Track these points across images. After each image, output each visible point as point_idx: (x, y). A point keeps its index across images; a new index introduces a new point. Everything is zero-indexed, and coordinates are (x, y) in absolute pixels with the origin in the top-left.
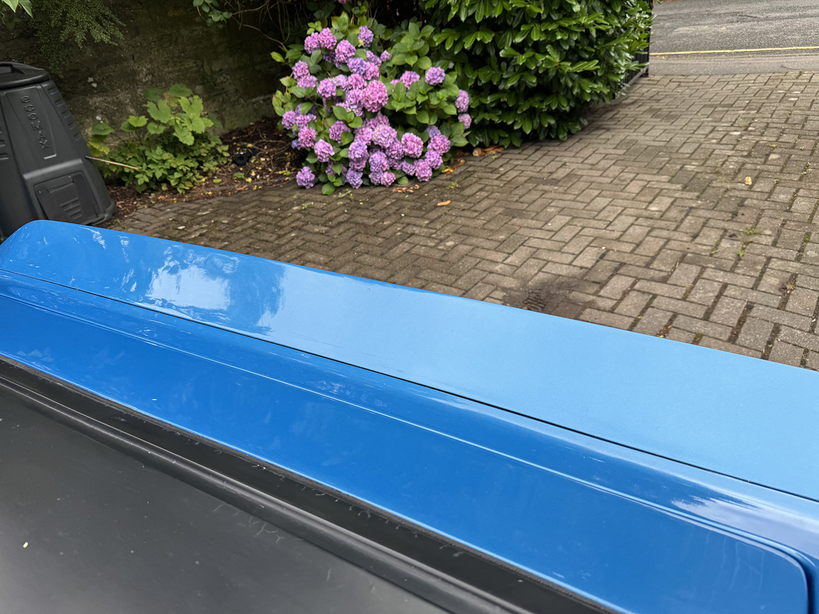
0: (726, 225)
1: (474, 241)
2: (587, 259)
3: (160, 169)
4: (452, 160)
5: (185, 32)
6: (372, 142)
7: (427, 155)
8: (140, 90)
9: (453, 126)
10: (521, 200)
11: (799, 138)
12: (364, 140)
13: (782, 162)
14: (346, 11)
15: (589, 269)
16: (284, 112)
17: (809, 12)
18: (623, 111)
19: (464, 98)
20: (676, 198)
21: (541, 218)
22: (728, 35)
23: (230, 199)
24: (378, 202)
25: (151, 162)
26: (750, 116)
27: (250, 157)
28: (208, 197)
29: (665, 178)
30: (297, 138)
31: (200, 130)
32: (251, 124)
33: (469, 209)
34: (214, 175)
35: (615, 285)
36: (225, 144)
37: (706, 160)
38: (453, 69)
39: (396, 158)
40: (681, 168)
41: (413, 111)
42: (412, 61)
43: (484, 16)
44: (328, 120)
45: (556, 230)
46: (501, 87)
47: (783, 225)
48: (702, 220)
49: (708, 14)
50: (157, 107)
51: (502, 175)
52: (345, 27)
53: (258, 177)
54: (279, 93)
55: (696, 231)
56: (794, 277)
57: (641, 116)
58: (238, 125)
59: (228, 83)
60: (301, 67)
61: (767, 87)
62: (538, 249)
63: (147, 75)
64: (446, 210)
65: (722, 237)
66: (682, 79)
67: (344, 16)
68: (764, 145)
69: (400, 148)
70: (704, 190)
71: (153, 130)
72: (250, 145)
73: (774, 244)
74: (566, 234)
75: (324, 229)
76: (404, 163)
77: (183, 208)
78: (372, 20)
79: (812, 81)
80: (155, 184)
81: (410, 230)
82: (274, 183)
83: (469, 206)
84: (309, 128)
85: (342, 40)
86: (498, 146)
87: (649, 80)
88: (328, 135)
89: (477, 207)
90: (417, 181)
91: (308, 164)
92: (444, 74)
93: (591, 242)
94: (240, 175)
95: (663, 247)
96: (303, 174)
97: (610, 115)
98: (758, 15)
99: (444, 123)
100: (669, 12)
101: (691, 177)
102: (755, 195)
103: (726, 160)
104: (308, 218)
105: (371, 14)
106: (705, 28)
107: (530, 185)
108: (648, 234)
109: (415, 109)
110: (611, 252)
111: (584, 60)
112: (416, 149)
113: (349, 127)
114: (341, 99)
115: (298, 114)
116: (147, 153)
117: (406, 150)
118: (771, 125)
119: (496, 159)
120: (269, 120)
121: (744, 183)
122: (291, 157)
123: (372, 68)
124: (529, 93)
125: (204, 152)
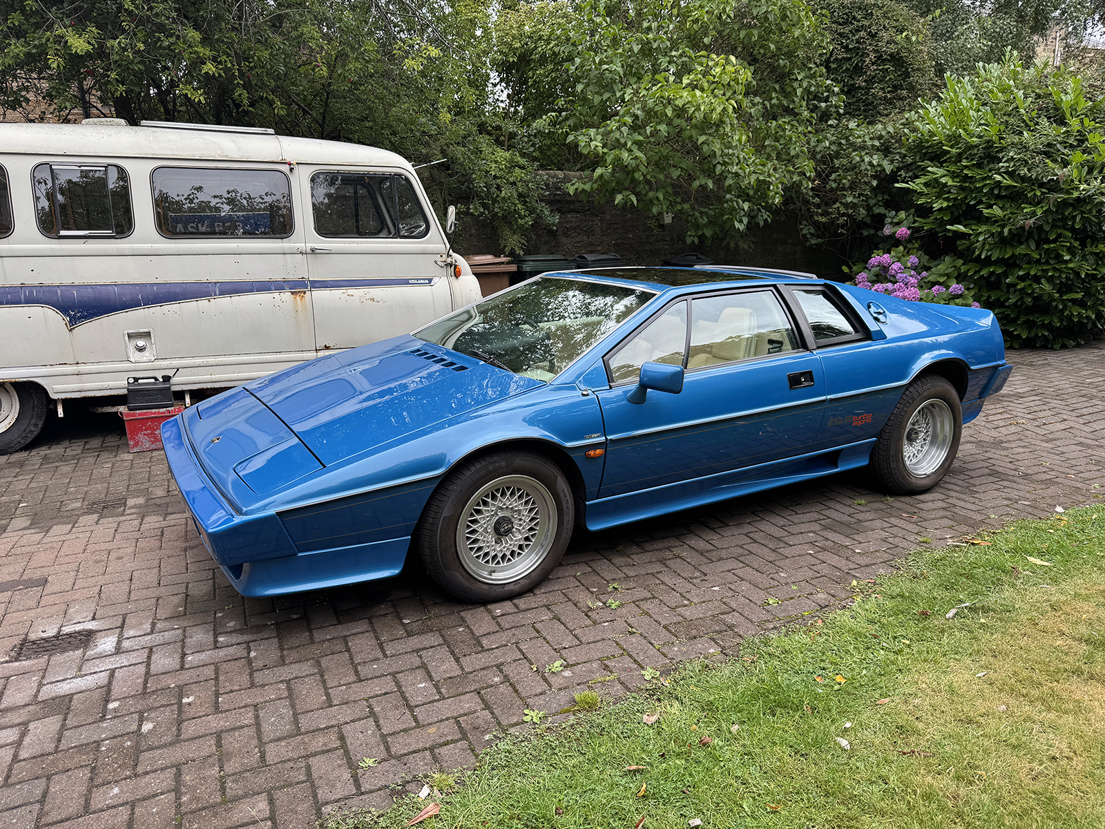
14: (903, 246)
38: (972, 288)
42: (942, 280)
60: (861, 277)
67: (901, 248)
78: (920, 252)
85: (896, 262)
92: (963, 290)
105: (921, 248)
123: (913, 281)
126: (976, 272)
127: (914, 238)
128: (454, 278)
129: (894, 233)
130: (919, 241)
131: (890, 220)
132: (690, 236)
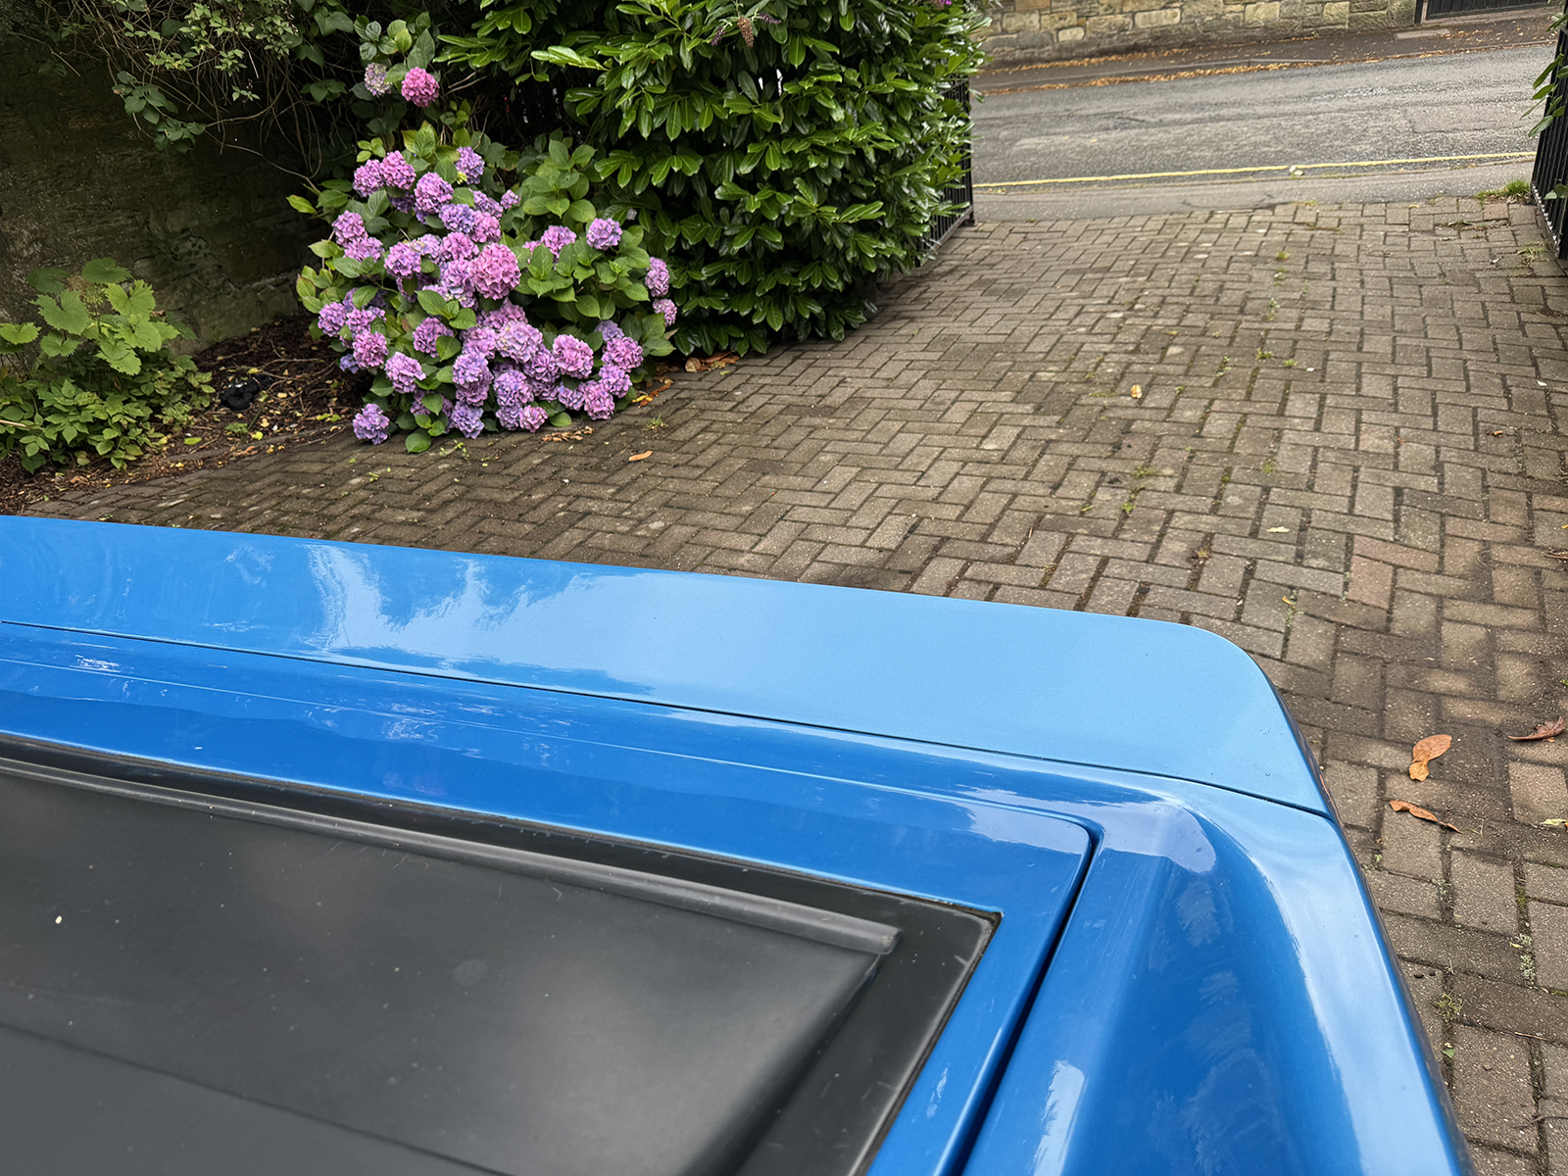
0: (1104, 465)
1: (699, 518)
2: (889, 536)
3: (72, 424)
4: (649, 381)
5: (105, 159)
6: (497, 353)
7: (602, 373)
8: (17, 273)
9: (644, 320)
10: (776, 444)
11: (1211, 318)
12: (481, 350)
13: (1186, 359)
14: (430, 121)
15: (893, 553)
16: (322, 306)
17: (1224, 112)
18: (936, 286)
19: (659, 273)
20: (1025, 427)
21: (811, 473)
22: (1101, 151)
23: (223, 473)
24: (519, 460)
25: (52, 411)
26: (1136, 286)
27: (256, 393)
28: (177, 473)
29: (1006, 395)
30: (351, 351)
31: (153, 345)
32: (254, 329)
33: (686, 464)
34: (186, 430)
35: (934, 573)
36: (203, 370)
37: (1071, 361)
38: (636, 222)
39: (545, 380)
40: (1032, 377)
41: (571, 297)
42: (559, 208)
43: (683, 130)
44: (409, 316)
45: (837, 491)
46: (723, 251)
47: (1191, 458)
48: (1067, 460)
49: (1069, 116)
50: (59, 304)
51: (739, 403)
52: (431, 150)
53: (275, 428)
54: (309, 271)
55: (1057, 479)
56: (1209, 538)
57: (966, 293)
58: (225, 332)
59: (201, 255)
60: (348, 222)
61: (1161, 237)
62: (809, 524)
63: (30, 244)
64: (644, 467)
65: (1098, 484)
66: (1029, 227)
67: (427, 130)
68: (1159, 333)
69: (551, 362)
70: (1068, 411)
71: (51, 348)
72: (254, 370)
73: (1178, 489)
74: (853, 497)
75: (416, 515)
76: (561, 389)
77: (127, 496)
78: (479, 135)
79: (1229, 226)
80: (61, 454)
81: (581, 506)
82: (307, 438)
83: (684, 458)
84: (372, 333)
85: (425, 172)
86: (729, 353)
87: (976, 231)
88: (411, 343)
89: (700, 460)
90: (589, 420)
91: (374, 398)
92: (620, 231)
93: (893, 508)
94: (240, 427)
95: (1007, 507)
96: (367, 417)
97: (914, 293)
98: (1147, 118)
99: (628, 315)
100: (1006, 113)
101: (1046, 391)
102: (1147, 414)
103: (1102, 361)
104: (382, 498)
105: (476, 124)
106: (1066, 140)
107: (789, 419)
108: (982, 488)
109: (572, 292)
110: (926, 521)
111: (859, 201)
112: (580, 363)
113: (451, 328)
114: (431, 279)
115: (348, 309)
116: (42, 394)
117: (563, 366)
118: (1169, 300)
119: (726, 376)
120: (289, 322)
121: (1130, 395)
122: (338, 388)
123: (487, 221)
124: (774, 261)
125: (161, 388)
127: (451, 97)
129: (396, 88)
130: (465, 103)
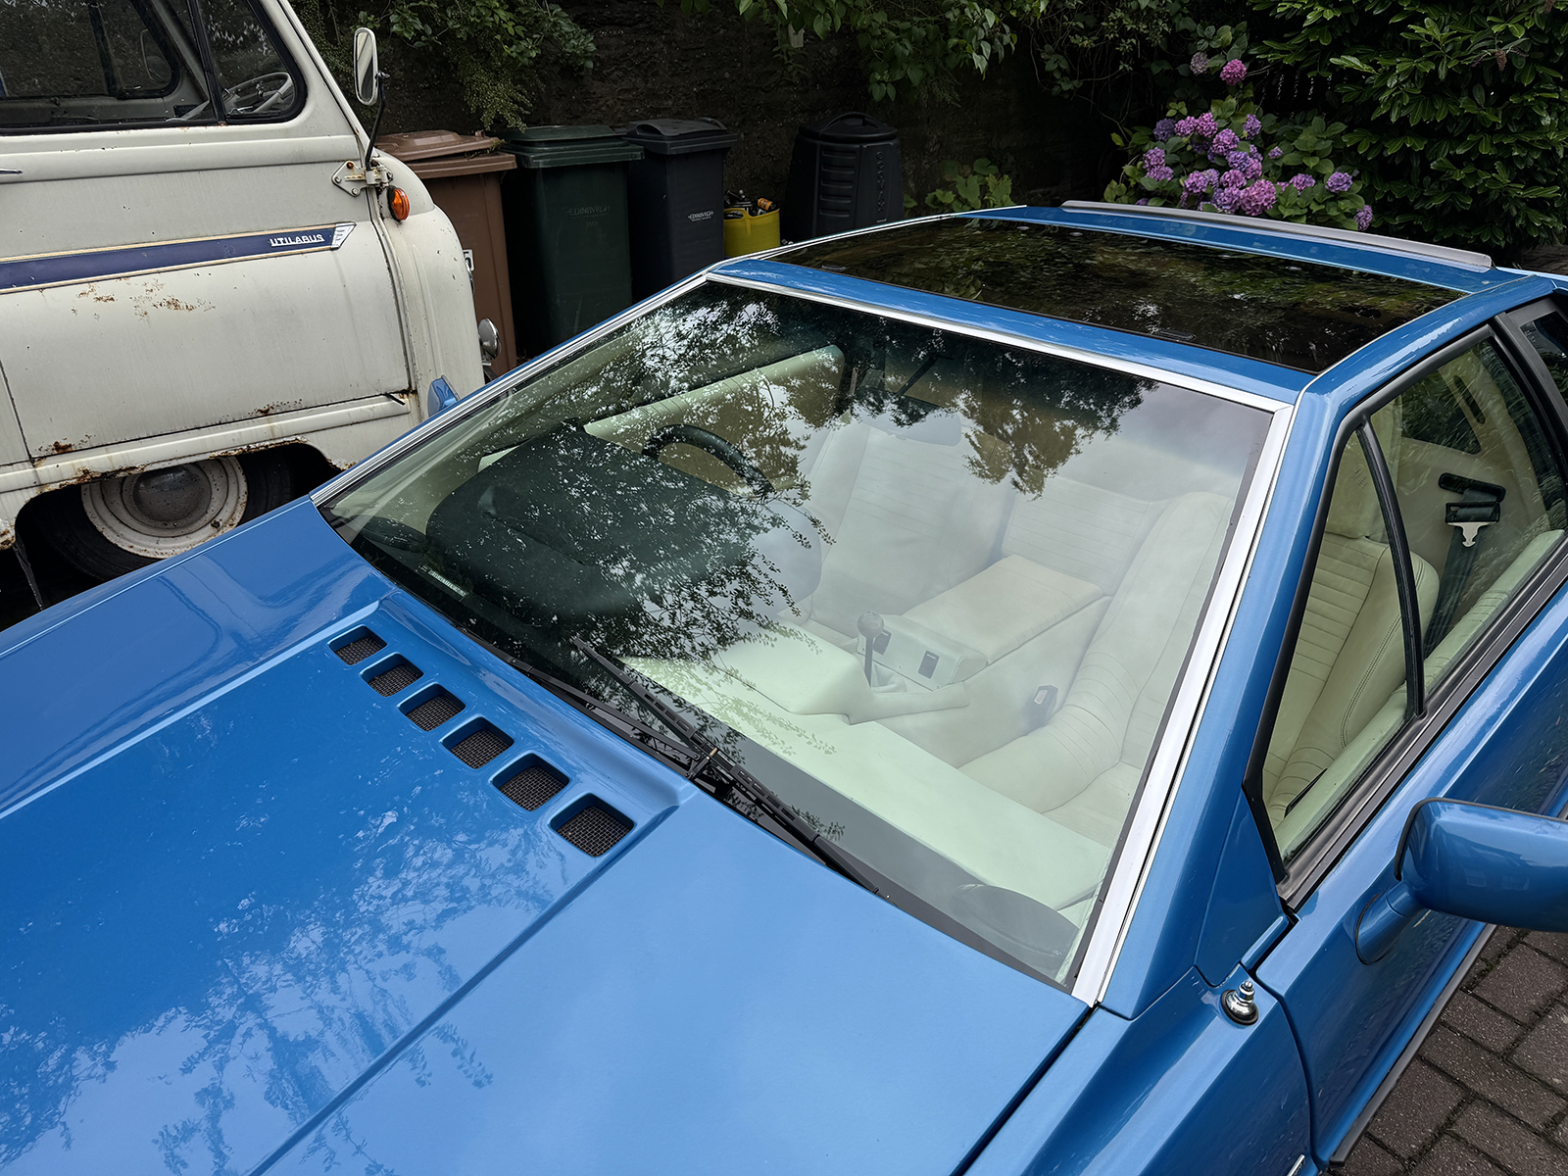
14: (1235, 95)
19: (1366, 214)
38: (1359, 178)
42: (1311, 163)
46: (1417, 207)
50: (966, 183)
52: (1231, 114)
54: (1114, 184)
60: (1155, 153)
67: (1232, 101)
78: (1258, 107)
92: (1350, 181)
105: (1257, 99)
109: (1305, 218)
111: (1540, 184)
114: (1206, 197)
123: (1255, 165)
126: (1372, 146)
127: (1250, 80)
128: (389, 222)
129: (1214, 71)
131: (1206, 44)
132: (879, 82)
